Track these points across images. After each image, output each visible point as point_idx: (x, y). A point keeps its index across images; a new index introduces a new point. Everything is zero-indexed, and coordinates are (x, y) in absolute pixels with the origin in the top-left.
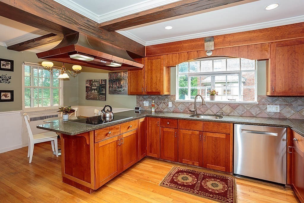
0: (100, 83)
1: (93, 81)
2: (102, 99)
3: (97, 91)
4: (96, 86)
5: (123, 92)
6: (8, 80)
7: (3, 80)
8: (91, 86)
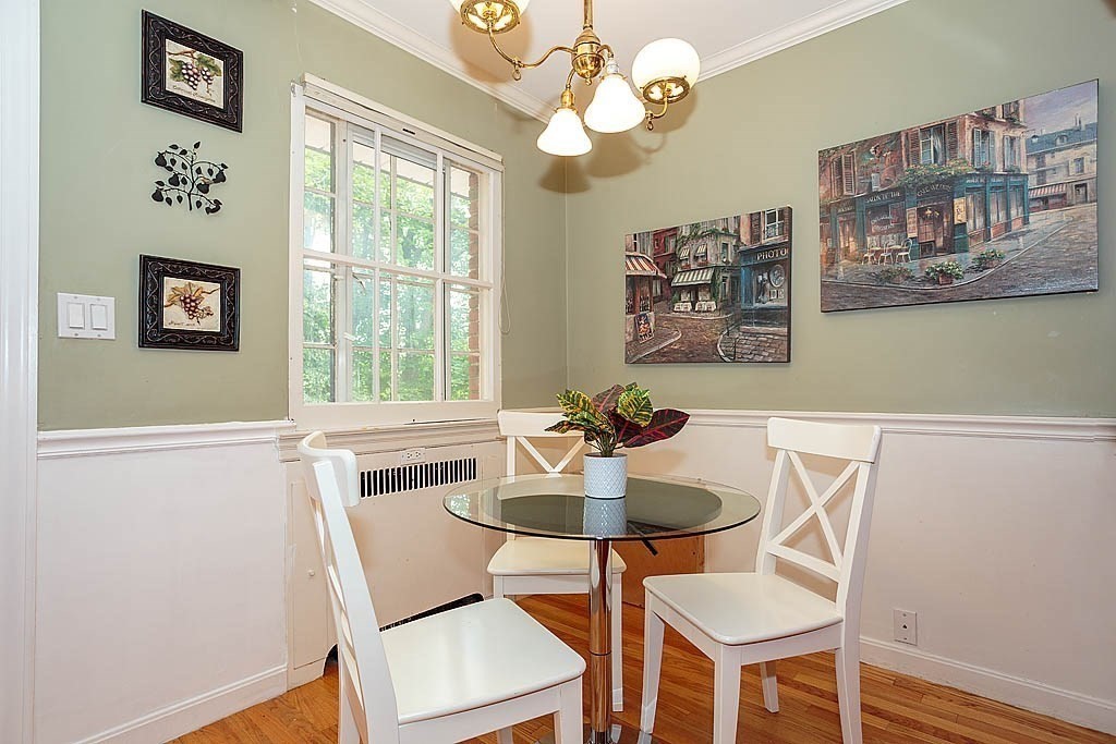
0: (745, 238)
1: (686, 232)
2: (758, 349)
3: (714, 296)
4: (705, 266)
5: (970, 278)
6: (204, 188)
7: (174, 181)
8: (669, 269)
